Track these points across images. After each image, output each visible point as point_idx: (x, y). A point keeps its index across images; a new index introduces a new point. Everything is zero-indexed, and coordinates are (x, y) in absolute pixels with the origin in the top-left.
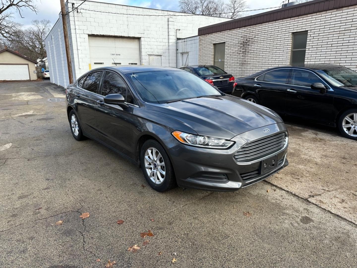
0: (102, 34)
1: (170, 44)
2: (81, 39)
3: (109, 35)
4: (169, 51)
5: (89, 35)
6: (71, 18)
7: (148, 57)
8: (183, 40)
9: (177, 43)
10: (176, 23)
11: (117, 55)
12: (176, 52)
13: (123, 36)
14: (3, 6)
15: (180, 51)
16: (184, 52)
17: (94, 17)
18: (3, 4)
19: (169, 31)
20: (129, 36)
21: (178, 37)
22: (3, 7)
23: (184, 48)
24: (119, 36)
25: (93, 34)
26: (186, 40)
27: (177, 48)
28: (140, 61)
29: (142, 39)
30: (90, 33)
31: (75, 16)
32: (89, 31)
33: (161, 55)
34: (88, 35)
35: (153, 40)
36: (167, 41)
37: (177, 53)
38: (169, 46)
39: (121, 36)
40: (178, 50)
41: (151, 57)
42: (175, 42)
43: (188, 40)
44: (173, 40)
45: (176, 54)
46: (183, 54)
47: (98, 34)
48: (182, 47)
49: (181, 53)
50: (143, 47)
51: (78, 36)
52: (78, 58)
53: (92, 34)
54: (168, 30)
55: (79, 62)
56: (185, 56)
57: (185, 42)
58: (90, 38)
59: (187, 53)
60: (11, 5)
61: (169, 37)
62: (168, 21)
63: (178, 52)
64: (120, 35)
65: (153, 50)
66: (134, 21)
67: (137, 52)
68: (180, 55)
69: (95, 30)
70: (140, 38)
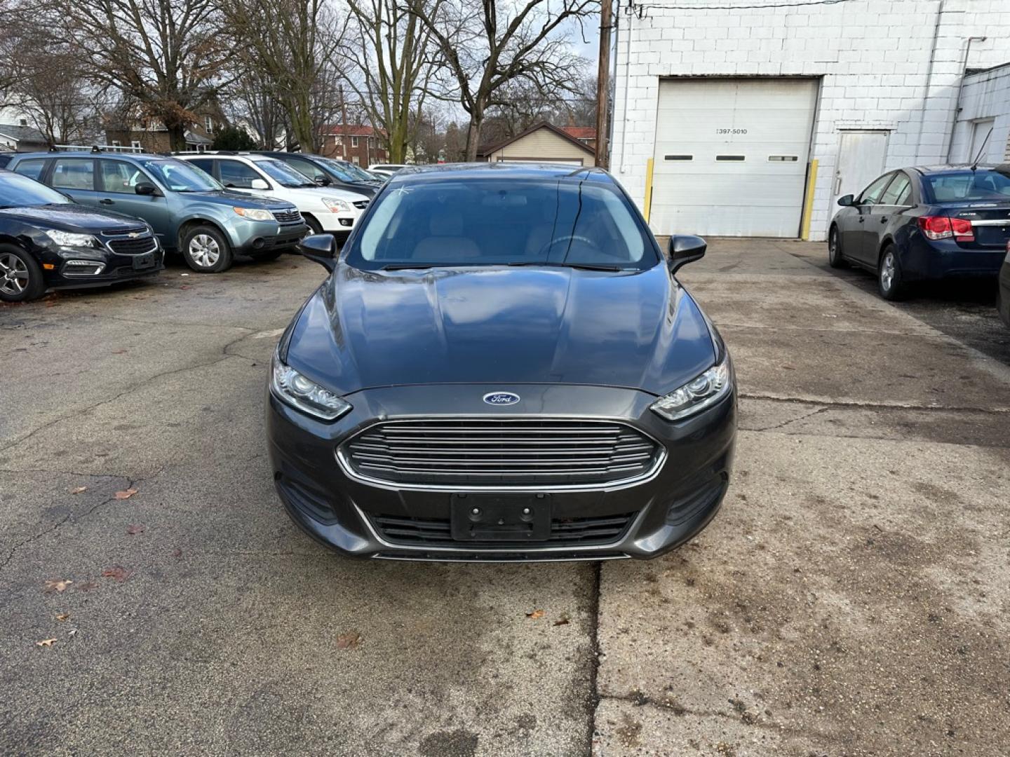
0: (699, 73)
1: (933, 91)
2: (638, 89)
3: (720, 75)
4: (923, 114)
5: (662, 79)
6: (623, 35)
7: (840, 135)
8: (985, 76)
9: (962, 87)
10: (972, 16)
11: (735, 132)
12: (952, 119)
13: (764, 75)
14: (547, 20)
15: (968, 114)
16: (981, 118)
17: (683, 26)
18: (549, 14)
19: (937, 47)
20: (784, 72)
21: (972, 65)
22: (549, 21)
23: (981, 103)
24: (752, 75)
25: (674, 76)
26: (993, 75)
27: (958, 104)
28: (810, 149)
29: (826, 80)
30: (665, 73)
31: (632, 28)
32: (664, 68)
33: (888, 128)
34: (657, 79)
35: (868, 80)
36: (922, 80)
37: (956, 121)
38: (926, 98)
39: (758, 75)
40: (961, 109)
41: (849, 137)
42: (958, 85)
43: (1000, 73)
44: (947, 75)
45: (951, 125)
46: (977, 124)
47: (689, 72)
48: (977, 100)
49: (970, 121)
50: (824, 104)
51: (632, 81)
52: (623, 143)
53: (670, 76)
54: (935, 44)
55: (622, 155)
56: (983, 131)
57: (988, 80)
58: (664, 85)
59: (990, 120)
60: (565, 14)
61: (931, 68)
62: (940, 13)
63: (959, 119)
64: (755, 72)
65: (859, 115)
66: (808, 25)
67: (805, 120)
68: (964, 128)
69: (681, 63)
70: (822, 76)
